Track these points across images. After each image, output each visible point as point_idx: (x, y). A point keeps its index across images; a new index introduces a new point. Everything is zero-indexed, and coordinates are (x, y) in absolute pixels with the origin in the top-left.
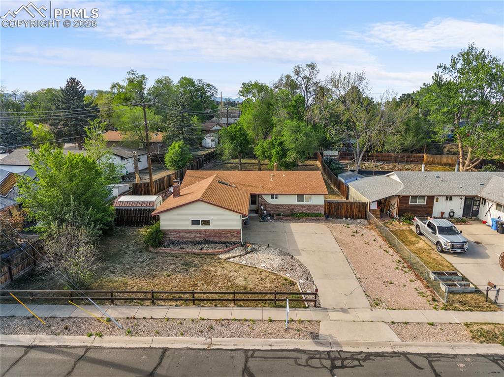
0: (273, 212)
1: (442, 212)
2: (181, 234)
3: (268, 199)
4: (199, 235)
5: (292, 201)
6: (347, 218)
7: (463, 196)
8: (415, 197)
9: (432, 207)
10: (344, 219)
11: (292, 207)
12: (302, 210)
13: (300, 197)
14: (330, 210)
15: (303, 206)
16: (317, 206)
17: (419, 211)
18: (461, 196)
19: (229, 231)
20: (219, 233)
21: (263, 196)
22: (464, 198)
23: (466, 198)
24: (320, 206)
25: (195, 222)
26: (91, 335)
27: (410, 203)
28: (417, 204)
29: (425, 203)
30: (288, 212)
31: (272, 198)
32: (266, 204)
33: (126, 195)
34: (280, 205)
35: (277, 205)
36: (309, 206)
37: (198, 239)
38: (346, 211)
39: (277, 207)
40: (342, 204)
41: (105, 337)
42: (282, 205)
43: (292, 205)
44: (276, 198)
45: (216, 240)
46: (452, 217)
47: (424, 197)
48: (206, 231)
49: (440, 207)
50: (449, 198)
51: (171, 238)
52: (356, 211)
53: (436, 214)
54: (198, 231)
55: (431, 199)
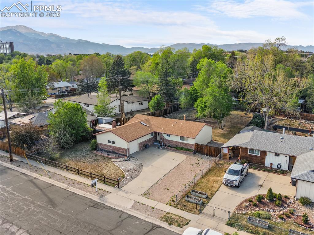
0: (167, 144)
1: (271, 163)
2: (104, 146)
3: (165, 136)
4: (110, 148)
5: (177, 139)
6: (207, 155)
7: (288, 155)
8: (252, 150)
9: (264, 159)
10: (205, 155)
11: (177, 143)
12: (182, 145)
13: (182, 138)
14: (197, 148)
15: (183, 143)
16: (191, 144)
17: (255, 160)
18: (287, 155)
19: (122, 149)
21: (163, 134)
22: (288, 157)
23: (290, 156)
24: (192, 145)
25: (109, 142)
26: (40, 175)
27: (249, 153)
28: (254, 154)
29: (260, 155)
30: (175, 146)
31: (167, 136)
32: (163, 139)
33: (108, 124)
34: (171, 141)
35: (169, 140)
36: (186, 144)
37: (110, 150)
38: (207, 151)
39: (169, 141)
40: (204, 146)
41: (42, 177)
42: (172, 141)
43: (177, 142)
44: (169, 136)
45: (117, 152)
46: (279, 168)
47: (259, 151)
48: (113, 147)
49: (270, 160)
50: (277, 154)
51: (100, 147)
52: (213, 152)
53: (267, 164)
54: (110, 146)
55: (264, 153)
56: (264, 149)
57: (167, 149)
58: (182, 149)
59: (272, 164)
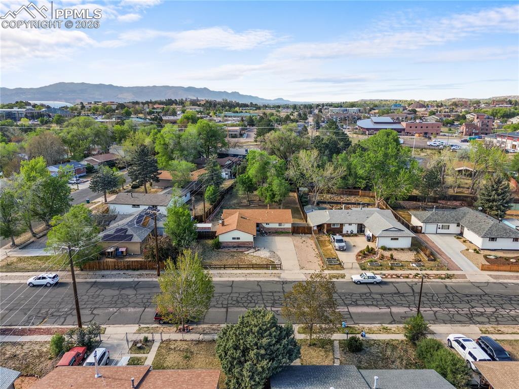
0: (267, 231)
2: (228, 243)
3: (265, 225)
4: (235, 244)
5: (276, 226)
8: (334, 224)
9: (342, 228)
10: (301, 234)
11: (276, 229)
12: (281, 230)
13: (280, 224)
14: (294, 230)
15: (282, 228)
16: (288, 228)
17: (337, 230)
18: (356, 223)
19: (248, 242)
20: (244, 243)
21: (262, 224)
23: (358, 224)
24: (290, 228)
25: (234, 238)
27: (332, 226)
28: (335, 227)
29: (339, 227)
30: (275, 232)
31: (267, 224)
32: (264, 228)
36: (284, 228)
37: (235, 246)
38: (302, 230)
39: (269, 229)
40: (299, 227)
42: (271, 228)
44: (269, 224)
45: (243, 246)
46: (352, 233)
47: (338, 224)
48: (239, 242)
49: (346, 229)
50: (350, 224)
51: (223, 245)
52: (306, 231)
53: (344, 232)
54: (235, 242)
55: (342, 225)
56: (341, 223)
57: (270, 235)
58: (283, 233)
59: (347, 231)
